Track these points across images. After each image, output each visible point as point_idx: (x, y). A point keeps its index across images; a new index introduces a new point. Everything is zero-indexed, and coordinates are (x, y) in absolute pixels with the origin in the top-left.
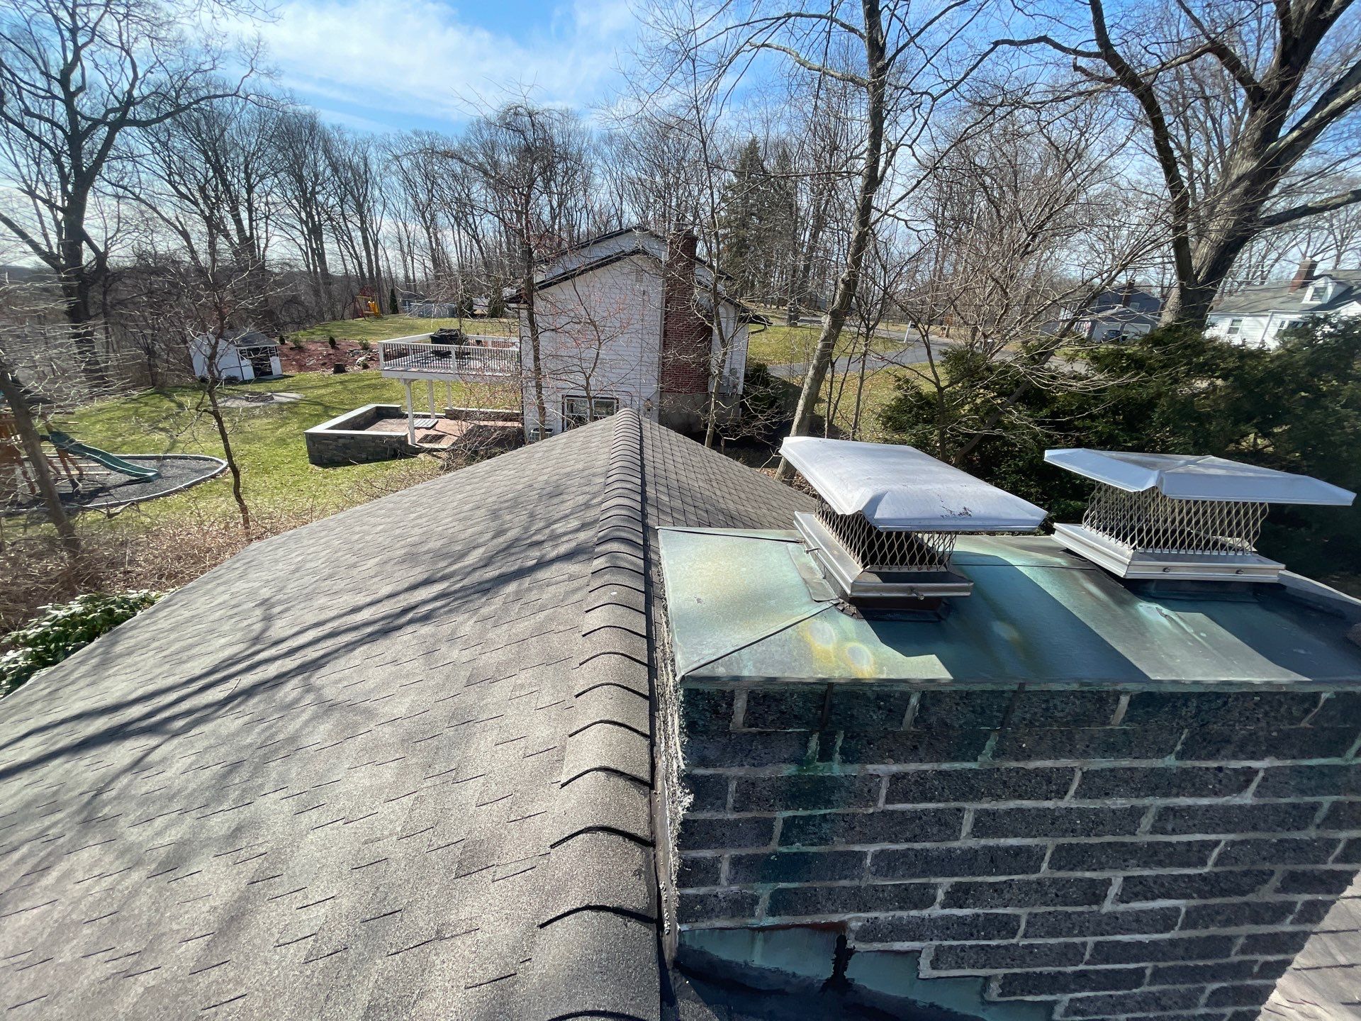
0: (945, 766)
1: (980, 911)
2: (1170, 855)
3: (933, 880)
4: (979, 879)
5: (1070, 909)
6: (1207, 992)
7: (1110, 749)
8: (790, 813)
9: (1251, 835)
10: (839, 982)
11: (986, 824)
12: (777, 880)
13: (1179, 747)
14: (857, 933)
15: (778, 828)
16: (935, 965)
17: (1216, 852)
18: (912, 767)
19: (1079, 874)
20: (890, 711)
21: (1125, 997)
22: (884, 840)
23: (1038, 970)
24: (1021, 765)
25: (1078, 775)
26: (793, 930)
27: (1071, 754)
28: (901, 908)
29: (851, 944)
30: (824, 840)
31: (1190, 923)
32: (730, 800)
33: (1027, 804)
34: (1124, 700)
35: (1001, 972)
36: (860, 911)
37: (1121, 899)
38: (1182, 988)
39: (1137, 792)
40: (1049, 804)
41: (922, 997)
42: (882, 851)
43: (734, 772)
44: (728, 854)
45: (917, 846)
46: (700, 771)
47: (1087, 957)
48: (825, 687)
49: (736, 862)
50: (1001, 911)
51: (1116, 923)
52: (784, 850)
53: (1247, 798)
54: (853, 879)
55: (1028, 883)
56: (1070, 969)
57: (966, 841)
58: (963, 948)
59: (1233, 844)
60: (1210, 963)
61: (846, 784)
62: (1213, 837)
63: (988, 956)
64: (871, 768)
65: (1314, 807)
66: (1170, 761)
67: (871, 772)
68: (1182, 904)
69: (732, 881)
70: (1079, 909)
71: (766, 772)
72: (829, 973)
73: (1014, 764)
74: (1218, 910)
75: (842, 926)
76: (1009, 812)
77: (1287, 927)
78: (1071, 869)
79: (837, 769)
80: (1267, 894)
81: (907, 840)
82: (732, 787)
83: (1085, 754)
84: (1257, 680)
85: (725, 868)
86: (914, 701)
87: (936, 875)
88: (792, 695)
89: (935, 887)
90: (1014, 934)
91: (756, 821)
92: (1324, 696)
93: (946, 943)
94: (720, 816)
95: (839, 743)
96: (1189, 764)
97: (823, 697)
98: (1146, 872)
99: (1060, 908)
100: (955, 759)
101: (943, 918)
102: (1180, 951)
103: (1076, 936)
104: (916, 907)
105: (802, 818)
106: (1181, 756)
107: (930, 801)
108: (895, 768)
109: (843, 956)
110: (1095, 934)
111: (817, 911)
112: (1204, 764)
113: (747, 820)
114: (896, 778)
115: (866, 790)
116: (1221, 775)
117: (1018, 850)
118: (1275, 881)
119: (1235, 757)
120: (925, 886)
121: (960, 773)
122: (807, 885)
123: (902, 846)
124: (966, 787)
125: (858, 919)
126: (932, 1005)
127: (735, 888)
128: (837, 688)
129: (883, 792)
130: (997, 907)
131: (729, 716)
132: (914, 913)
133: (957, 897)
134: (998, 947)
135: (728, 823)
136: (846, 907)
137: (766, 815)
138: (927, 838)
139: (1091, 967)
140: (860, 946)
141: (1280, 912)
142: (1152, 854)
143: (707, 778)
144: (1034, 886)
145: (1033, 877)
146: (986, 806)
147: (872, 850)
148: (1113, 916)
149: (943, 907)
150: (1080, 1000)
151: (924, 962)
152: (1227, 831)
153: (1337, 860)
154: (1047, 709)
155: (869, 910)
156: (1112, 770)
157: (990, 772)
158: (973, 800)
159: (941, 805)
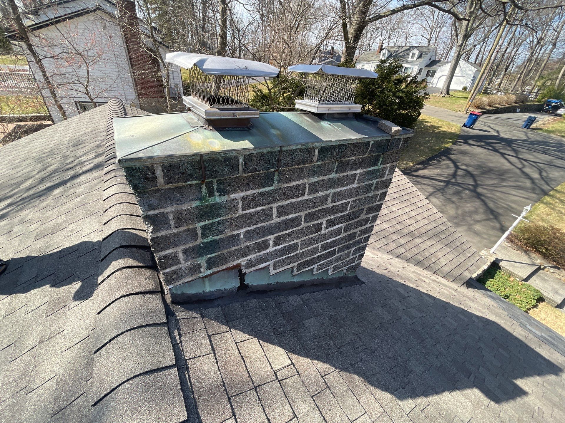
0: (262, 190)
1: (286, 245)
2: (337, 210)
3: (268, 238)
4: (283, 233)
5: (312, 236)
6: (352, 251)
7: (316, 173)
8: (203, 223)
9: (358, 198)
10: (243, 287)
11: (281, 211)
12: (206, 254)
13: (335, 169)
14: (245, 266)
15: (199, 231)
16: (275, 268)
17: (349, 205)
18: (249, 193)
19: (313, 223)
20: (232, 167)
21: (332, 260)
22: (246, 227)
23: (307, 259)
24: (288, 185)
25: (307, 185)
26: (219, 273)
27: (304, 177)
28: (259, 252)
29: (244, 271)
30: (221, 232)
31: (345, 231)
32: (172, 224)
33: (293, 200)
34: (317, 151)
35: (296, 264)
36: (244, 257)
37: (326, 228)
38: (346, 252)
39: (326, 189)
40: (300, 199)
41: (273, 281)
42: (246, 231)
43: (169, 209)
44: (180, 249)
45: (259, 226)
46: (151, 213)
47: (320, 250)
48: (199, 158)
49: (185, 252)
50: (292, 243)
51: (326, 236)
52: (205, 240)
53: (355, 185)
54: (237, 245)
55: (299, 230)
56: (315, 256)
57: (276, 220)
58: (283, 260)
59: (353, 201)
60: (352, 242)
61: (224, 205)
62: (348, 200)
63: (291, 260)
64: (233, 196)
65: (372, 184)
66: (333, 175)
67: (233, 198)
68: (342, 225)
69: (186, 260)
70: (315, 235)
71: (185, 206)
72: (238, 284)
73: (286, 185)
74: (352, 225)
75: (239, 265)
76: (288, 205)
77: (369, 225)
78: (311, 222)
79: (217, 199)
80: (363, 217)
81: (255, 224)
82: (171, 217)
83: (308, 177)
84: (353, 138)
85: (181, 256)
86: (241, 160)
87: (268, 235)
88: (184, 163)
89: (268, 240)
90: (297, 249)
91: (188, 230)
92: (372, 143)
93: (277, 260)
94: (170, 232)
95: (215, 187)
96: (339, 175)
97: (200, 162)
98: (332, 217)
99: (310, 236)
100: (264, 187)
101: (274, 251)
102: (344, 241)
103: (316, 244)
104: (264, 250)
105: (209, 224)
106: (336, 173)
107: (259, 206)
108: (242, 194)
109: (242, 276)
110: (321, 242)
111: (227, 262)
112: (343, 174)
113: (184, 231)
114: (244, 199)
115: (232, 206)
116: (348, 177)
117: (293, 219)
118: (365, 212)
119: (351, 170)
120: (266, 241)
121: (268, 192)
122: (220, 253)
123: (254, 227)
124: (271, 197)
125: (244, 261)
126: (277, 283)
127: (188, 263)
128: (205, 157)
129: (240, 206)
130: (290, 241)
131: (154, 179)
132: (264, 252)
133: (277, 242)
134: (293, 255)
135: (175, 235)
136: (238, 257)
137: (192, 226)
138: (261, 222)
139: (322, 253)
140: (247, 271)
141: (366, 221)
142: (333, 210)
143: (156, 215)
144: (301, 231)
145: (300, 228)
146: (280, 204)
147: (242, 232)
148: (325, 234)
149: (273, 247)
150: (320, 265)
151: (271, 269)
152: (352, 198)
153: (378, 201)
154: (292, 158)
155: (247, 255)
156: (317, 182)
157: (278, 190)
158: (275, 203)
159: (264, 207)
